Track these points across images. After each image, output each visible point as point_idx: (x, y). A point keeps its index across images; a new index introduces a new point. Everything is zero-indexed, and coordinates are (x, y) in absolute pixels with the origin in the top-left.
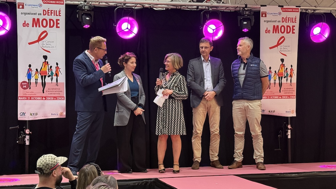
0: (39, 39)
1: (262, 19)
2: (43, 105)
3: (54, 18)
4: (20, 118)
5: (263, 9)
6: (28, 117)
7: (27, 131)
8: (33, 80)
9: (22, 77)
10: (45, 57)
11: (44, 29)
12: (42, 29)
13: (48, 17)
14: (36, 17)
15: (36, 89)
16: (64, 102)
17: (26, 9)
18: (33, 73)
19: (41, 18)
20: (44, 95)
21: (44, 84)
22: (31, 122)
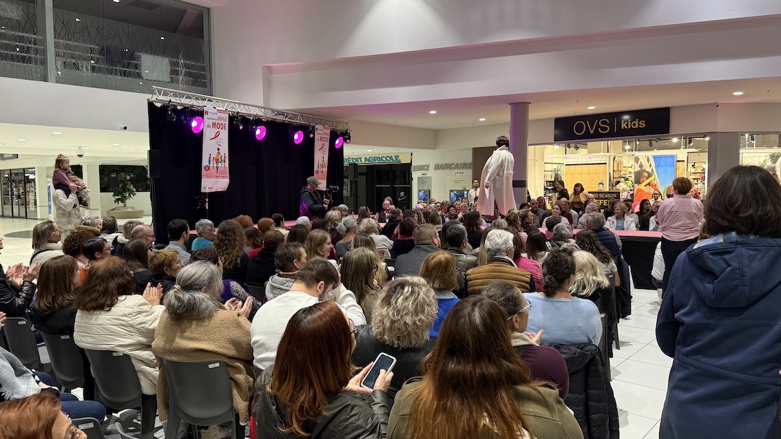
0: (216, 137)
1: (316, 132)
2: (216, 182)
3: (223, 123)
4: (203, 191)
5: (316, 126)
6: (207, 191)
7: (207, 200)
8: (211, 165)
9: (205, 162)
10: (218, 149)
11: (218, 130)
12: (217, 130)
13: (220, 122)
14: (214, 121)
15: (213, 171)
16: (228, 180)
17: (209, 116)
18: (212, 159)
19: (217, 122)
20: (217, 175)
21: (217, 168)
22: (210, 194)
